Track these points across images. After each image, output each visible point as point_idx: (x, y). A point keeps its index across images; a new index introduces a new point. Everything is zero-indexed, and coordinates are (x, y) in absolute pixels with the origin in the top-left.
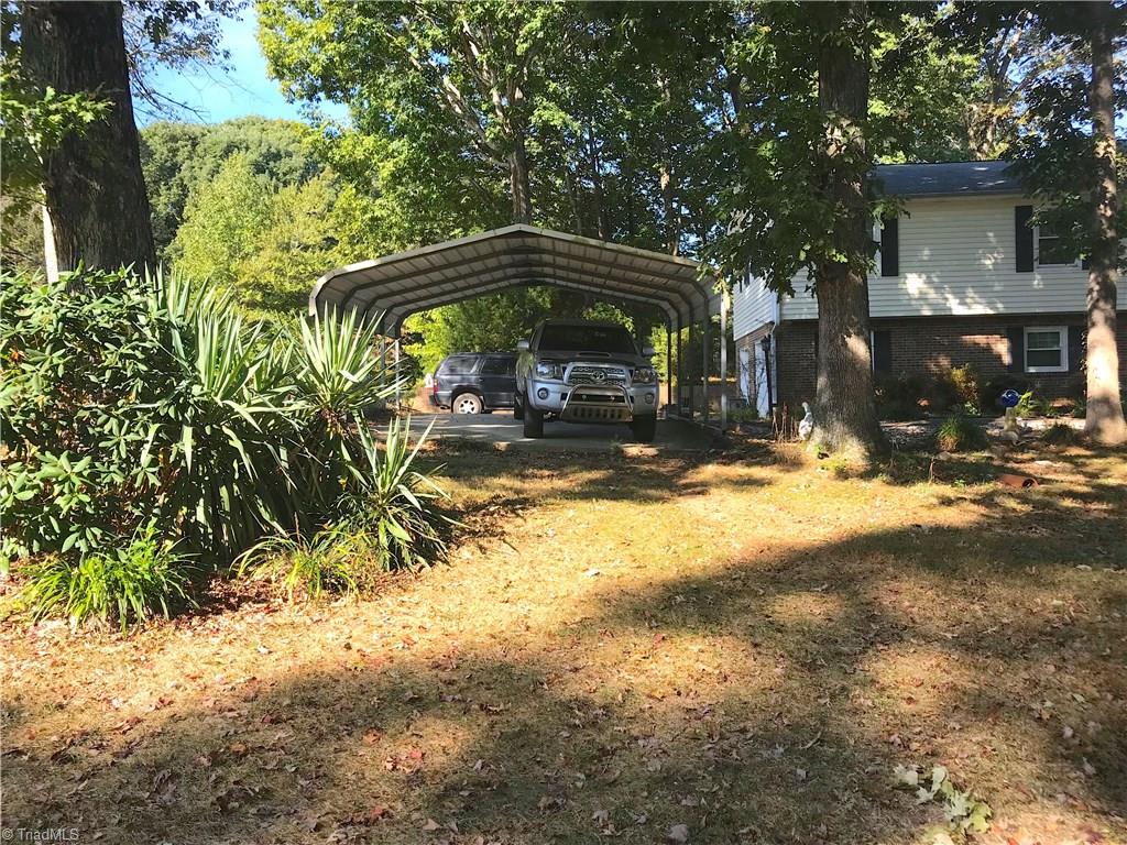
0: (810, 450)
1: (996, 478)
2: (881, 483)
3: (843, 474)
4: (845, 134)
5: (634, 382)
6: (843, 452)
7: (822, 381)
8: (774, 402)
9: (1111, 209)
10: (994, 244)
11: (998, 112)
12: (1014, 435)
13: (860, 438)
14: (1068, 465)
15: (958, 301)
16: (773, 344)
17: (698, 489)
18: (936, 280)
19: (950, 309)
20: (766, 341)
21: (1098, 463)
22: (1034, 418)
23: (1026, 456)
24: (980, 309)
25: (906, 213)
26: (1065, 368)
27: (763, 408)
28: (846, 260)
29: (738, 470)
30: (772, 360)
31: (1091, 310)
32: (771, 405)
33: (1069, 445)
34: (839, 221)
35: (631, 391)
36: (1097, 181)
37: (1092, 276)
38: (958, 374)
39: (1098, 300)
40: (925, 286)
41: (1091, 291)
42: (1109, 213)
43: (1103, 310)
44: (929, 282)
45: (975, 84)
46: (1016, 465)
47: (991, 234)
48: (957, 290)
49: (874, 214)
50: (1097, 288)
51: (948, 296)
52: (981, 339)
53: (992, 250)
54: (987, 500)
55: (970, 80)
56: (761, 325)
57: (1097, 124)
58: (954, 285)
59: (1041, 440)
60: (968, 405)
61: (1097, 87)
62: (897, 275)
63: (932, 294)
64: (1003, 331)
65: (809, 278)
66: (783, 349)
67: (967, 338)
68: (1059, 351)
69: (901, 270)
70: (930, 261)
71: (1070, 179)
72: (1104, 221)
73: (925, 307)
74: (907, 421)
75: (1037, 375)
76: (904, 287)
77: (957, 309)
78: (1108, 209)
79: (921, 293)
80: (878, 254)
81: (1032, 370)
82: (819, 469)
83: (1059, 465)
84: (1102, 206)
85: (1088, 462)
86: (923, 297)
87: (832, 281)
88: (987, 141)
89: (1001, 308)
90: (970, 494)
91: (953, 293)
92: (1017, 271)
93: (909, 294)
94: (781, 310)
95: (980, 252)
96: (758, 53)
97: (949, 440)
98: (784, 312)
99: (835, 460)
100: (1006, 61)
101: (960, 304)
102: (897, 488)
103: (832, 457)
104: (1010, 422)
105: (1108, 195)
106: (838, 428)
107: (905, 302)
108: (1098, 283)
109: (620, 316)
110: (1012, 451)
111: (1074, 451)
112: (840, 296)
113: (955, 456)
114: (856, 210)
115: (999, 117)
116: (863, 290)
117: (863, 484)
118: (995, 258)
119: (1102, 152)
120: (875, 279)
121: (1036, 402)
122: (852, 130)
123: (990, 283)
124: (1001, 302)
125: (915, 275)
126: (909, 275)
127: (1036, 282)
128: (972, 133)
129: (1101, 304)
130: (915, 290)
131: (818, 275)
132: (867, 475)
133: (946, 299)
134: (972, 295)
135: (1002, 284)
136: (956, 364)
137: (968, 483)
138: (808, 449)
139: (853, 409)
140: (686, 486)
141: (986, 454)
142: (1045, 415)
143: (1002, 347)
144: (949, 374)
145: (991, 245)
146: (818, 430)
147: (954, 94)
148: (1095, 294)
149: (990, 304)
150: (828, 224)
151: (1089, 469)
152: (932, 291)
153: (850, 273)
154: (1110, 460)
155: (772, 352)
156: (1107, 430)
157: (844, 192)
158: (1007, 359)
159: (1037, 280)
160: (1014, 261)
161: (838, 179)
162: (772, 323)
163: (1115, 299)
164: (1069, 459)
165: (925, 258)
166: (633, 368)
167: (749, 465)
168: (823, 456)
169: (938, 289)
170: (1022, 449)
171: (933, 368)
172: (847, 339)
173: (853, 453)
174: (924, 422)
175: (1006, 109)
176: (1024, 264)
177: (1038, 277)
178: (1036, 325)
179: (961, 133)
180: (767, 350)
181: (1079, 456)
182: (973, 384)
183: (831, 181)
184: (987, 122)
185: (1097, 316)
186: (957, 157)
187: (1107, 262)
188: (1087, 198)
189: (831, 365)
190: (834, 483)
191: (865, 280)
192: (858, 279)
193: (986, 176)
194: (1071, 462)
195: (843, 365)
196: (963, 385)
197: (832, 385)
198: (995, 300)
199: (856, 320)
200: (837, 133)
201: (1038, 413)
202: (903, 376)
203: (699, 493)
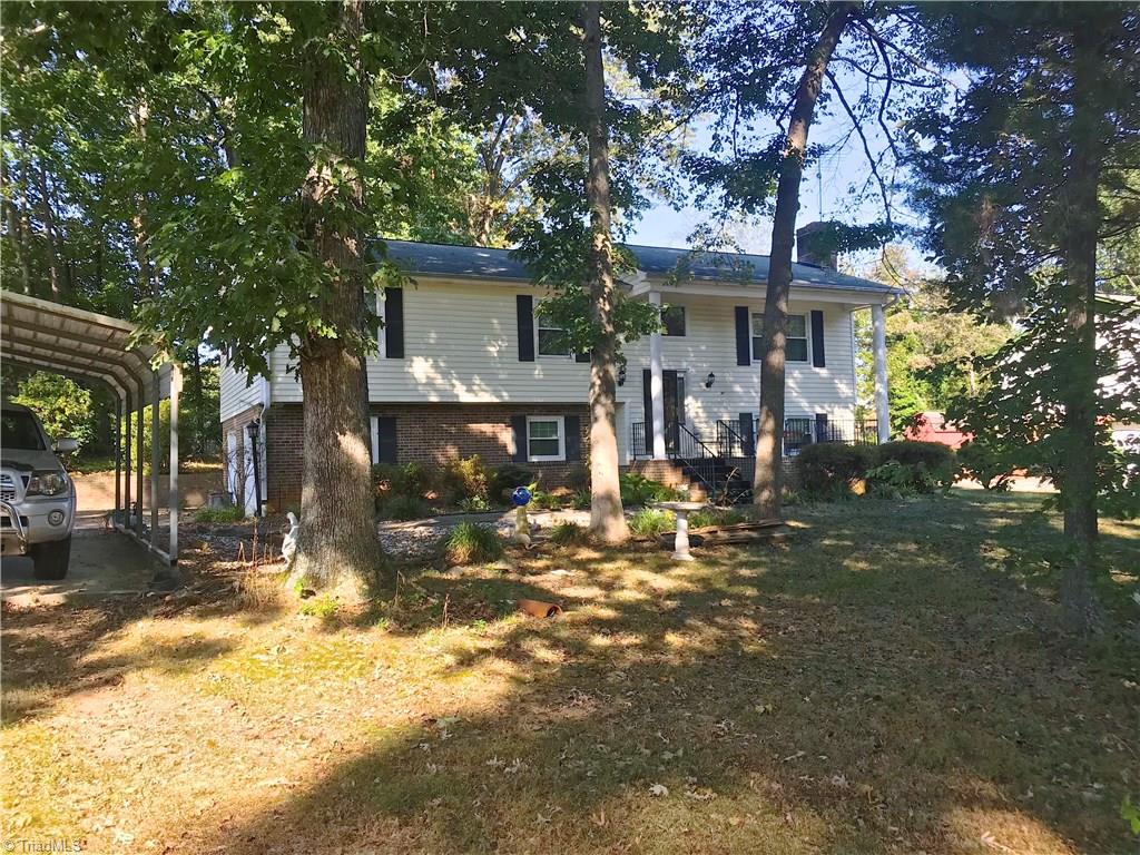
0: (291, 588)
1: (518, 607)
2: (382, 632)
3: (333, 622)
4: (336, 173)
5: (30, 493)
6: (333, 588)
7: (308, 493)
8: (264, 498)
9: (609, 304)
10: (498, 332)
11: (495, 206)
12: (526, 538)
13: (357, 567)
14: (582, 574)
15: (465, 388)
16: (263, 430)
17: (108, 674)
18: (442, 364)
19: (457, 396)
20: (254, 427)
21: (609, 569)
22: (540, 512)
23: (540, 564)
24: (486, 397)
25: (412, 281)
26: (562, 457)
27: (251, 506)
28: (335, 336)
29: (184, 628)
30: (262, 450)
31: (593, 405)
32: (259, 503)
33: (579, 547)
34: (328, 285)
35: (25, 508)
36: (597, 275)
37: (594, 370)
38: (467, 466)
39: (599, 395)
40: (433, 371)
41: (593, 385)
42: (607, 308)
43: (604, 405)
44: (436, 366)
45: (474, 173)
46: (532, 578)
47: (495, 321)
48: (462, 376)
49: (374, 278)
50: (598, 382)
51: (454, 381)
52: (486, 428)
53: (496, 337)
54: (511, 649)
55: (470, 169)
56: (247, 407)
57: (596, 216)
58: (460, 370)
59: (551, 541)
60: (476, 499)
61: (594, 179)
62: (402, 357)
63: (439, 381)
64: (507, 420)
65: (292, 356)
66: (275, 435)
67: (474, 427)
68: (557, 440)
69: (406, 352)
70: (437, 344)
71: (572, 269)
72: (603, 316)
73: (433, 393)
74: (414, 519)
75: (539, 464)
76: (410, 370)
77: (465, 397)
78: (607, 303)
79: (428, 378)
80: (382, 333)
81: (535, 459)
82: (302, 616)
83: (573, 573)
84: (601, 300)
85: (600, 567)
86: (430, 383)
87: (321, 360)
88: (485, 232)
89: (506, 397)
90: (492, 637)
91: (459, 379)
92: (520, 360)
93: (415, 379)
94: (271, 390)
95: (486, 338)
96: (218, 53)
97: (461, 550)
98: (276, 393)
99: (322, 601)
100: (501, 159)
101: (467, 391)
102: (403, 639)
103: (320, 596)
104: (522, 523)
105: (606, 290)
106: (329, 555)
107: (411, 387)
108: (599, 377)
109: (72, 388)
110: (526, 556)
111: (585, 554)
112: (330, 381)
113: (469, 570)
114: (352, 272)
115: (495, 211)
116: (361, 376)
117: (359, 637)
118: (500, 346)
119: (600, 245)
120: (377, 361)
121: (541, 494)
122: (345, 169)
123: (495, 371)
124: (506, 391)
125: (421, 359)
126: (415, 358)
127: (537, 372)
128: (472, 222)
129: (603, 399)
130: (423, 375)
131: (303, 352)
132: (364, 621)
133: (453, 385)
134: (478, 382)
135: (506, 372)
136: (464, 456)
137: (489, 620)
138: (287, 586)
139: (348, 528)
140: (92, 668)
141: (500, 565)
142: (549, 508)
143: (506, 436)
144: (458, 465)
145: (495, 332)
146: (301, 558)
147: (455, 179)
148: (597, 389)
149: (496, 393)
150: (312, 285)
151: (602, 578)
152: (439, 376)
153: (344, 352)
154: (619, 564)
155: (262, 439)
156: (610, 527)
157: (333, 248)
158: (512, 449)
159: (538, 369)
160: (517, 349)
161: (328, 231)
162: (261, 405)
163: (614, 393)
164: (582, 565)
165: (432, 341)
166: (29, 474)
167: (203, 615)
168: (308, 594)
169: (445, 375)
170: (535, 553)
171: (441, 459)
172: (341, 438)
173: (348, 589)
174: (432, 521)
175: (502, 203)
176: (526, 354)
177: (539, 367)
178: (537, 415)
179: (462, 218)
180: (254, 438)
181: (590, 561)
182: (482, 476)
183: (319, 233)
184: (485, 214)
185: (600, 411)
186: (458, 241)
187: (607, 357)
188: (587, 291)
189: (320, 470)
190: (320, 637)
191: (363, 362)
192: (354, 362)
193: (490, 262)
194: (585, 569)
195: (335, 473)
196: (472, 478)
197: (321, 498)
198: (500, 388)
199: (351, 413)
200: (326, 173)
201: (544, 505)
202: (409, 468)
203: (107, 682)
